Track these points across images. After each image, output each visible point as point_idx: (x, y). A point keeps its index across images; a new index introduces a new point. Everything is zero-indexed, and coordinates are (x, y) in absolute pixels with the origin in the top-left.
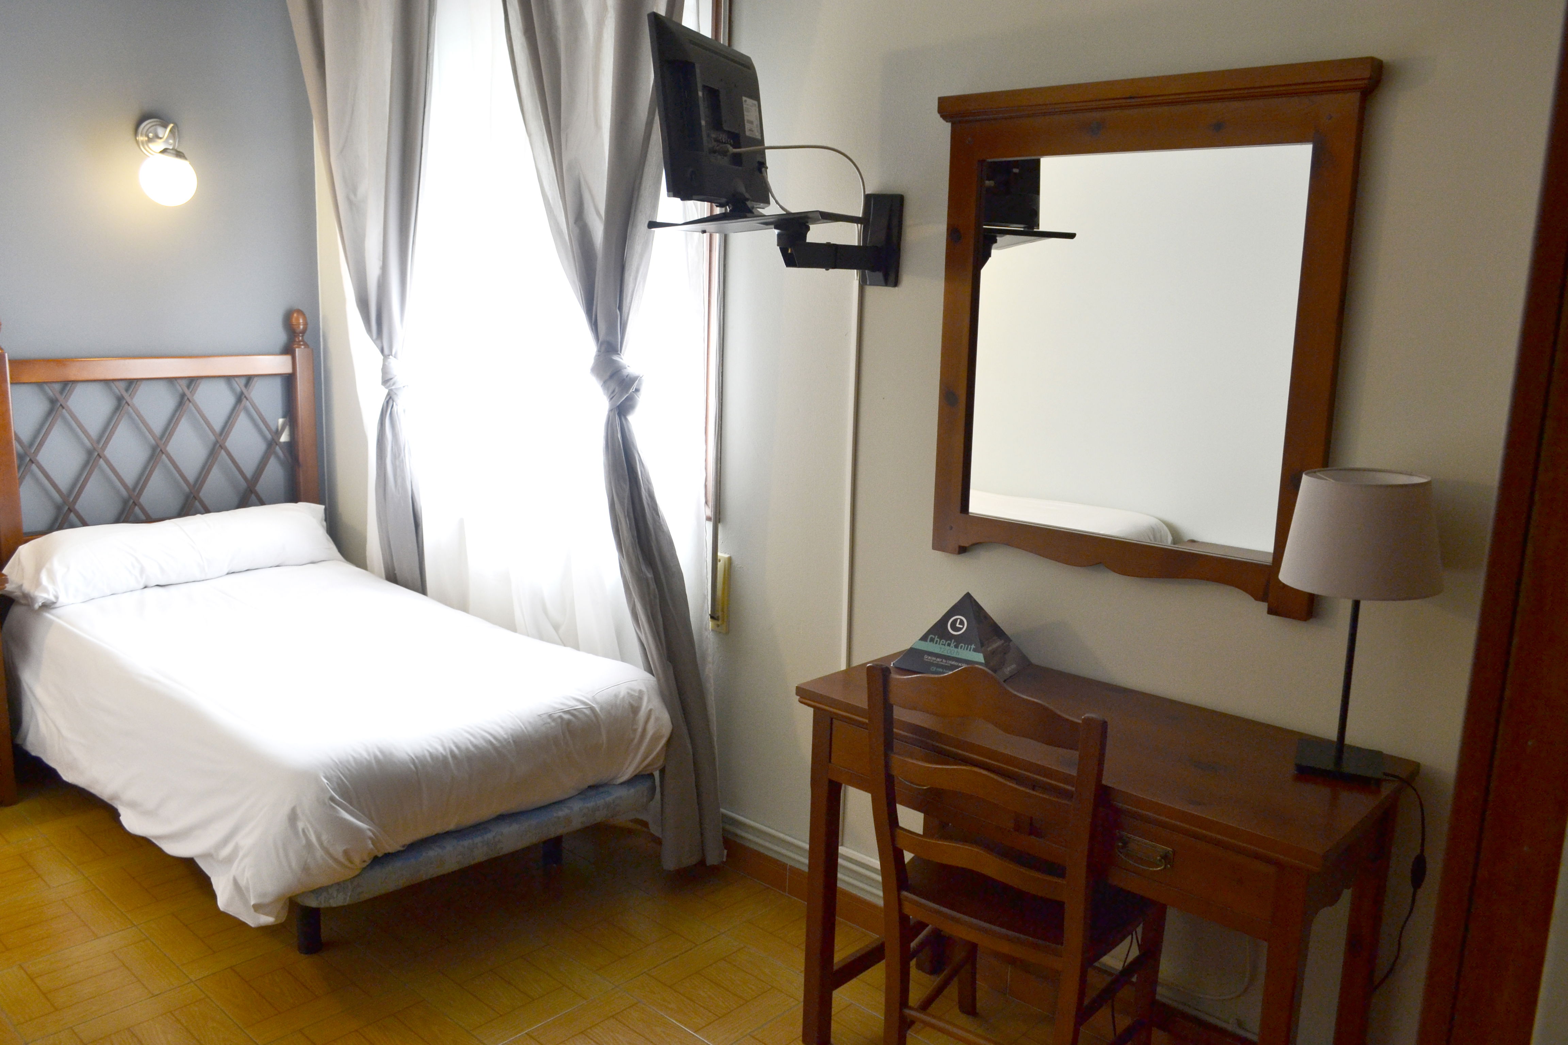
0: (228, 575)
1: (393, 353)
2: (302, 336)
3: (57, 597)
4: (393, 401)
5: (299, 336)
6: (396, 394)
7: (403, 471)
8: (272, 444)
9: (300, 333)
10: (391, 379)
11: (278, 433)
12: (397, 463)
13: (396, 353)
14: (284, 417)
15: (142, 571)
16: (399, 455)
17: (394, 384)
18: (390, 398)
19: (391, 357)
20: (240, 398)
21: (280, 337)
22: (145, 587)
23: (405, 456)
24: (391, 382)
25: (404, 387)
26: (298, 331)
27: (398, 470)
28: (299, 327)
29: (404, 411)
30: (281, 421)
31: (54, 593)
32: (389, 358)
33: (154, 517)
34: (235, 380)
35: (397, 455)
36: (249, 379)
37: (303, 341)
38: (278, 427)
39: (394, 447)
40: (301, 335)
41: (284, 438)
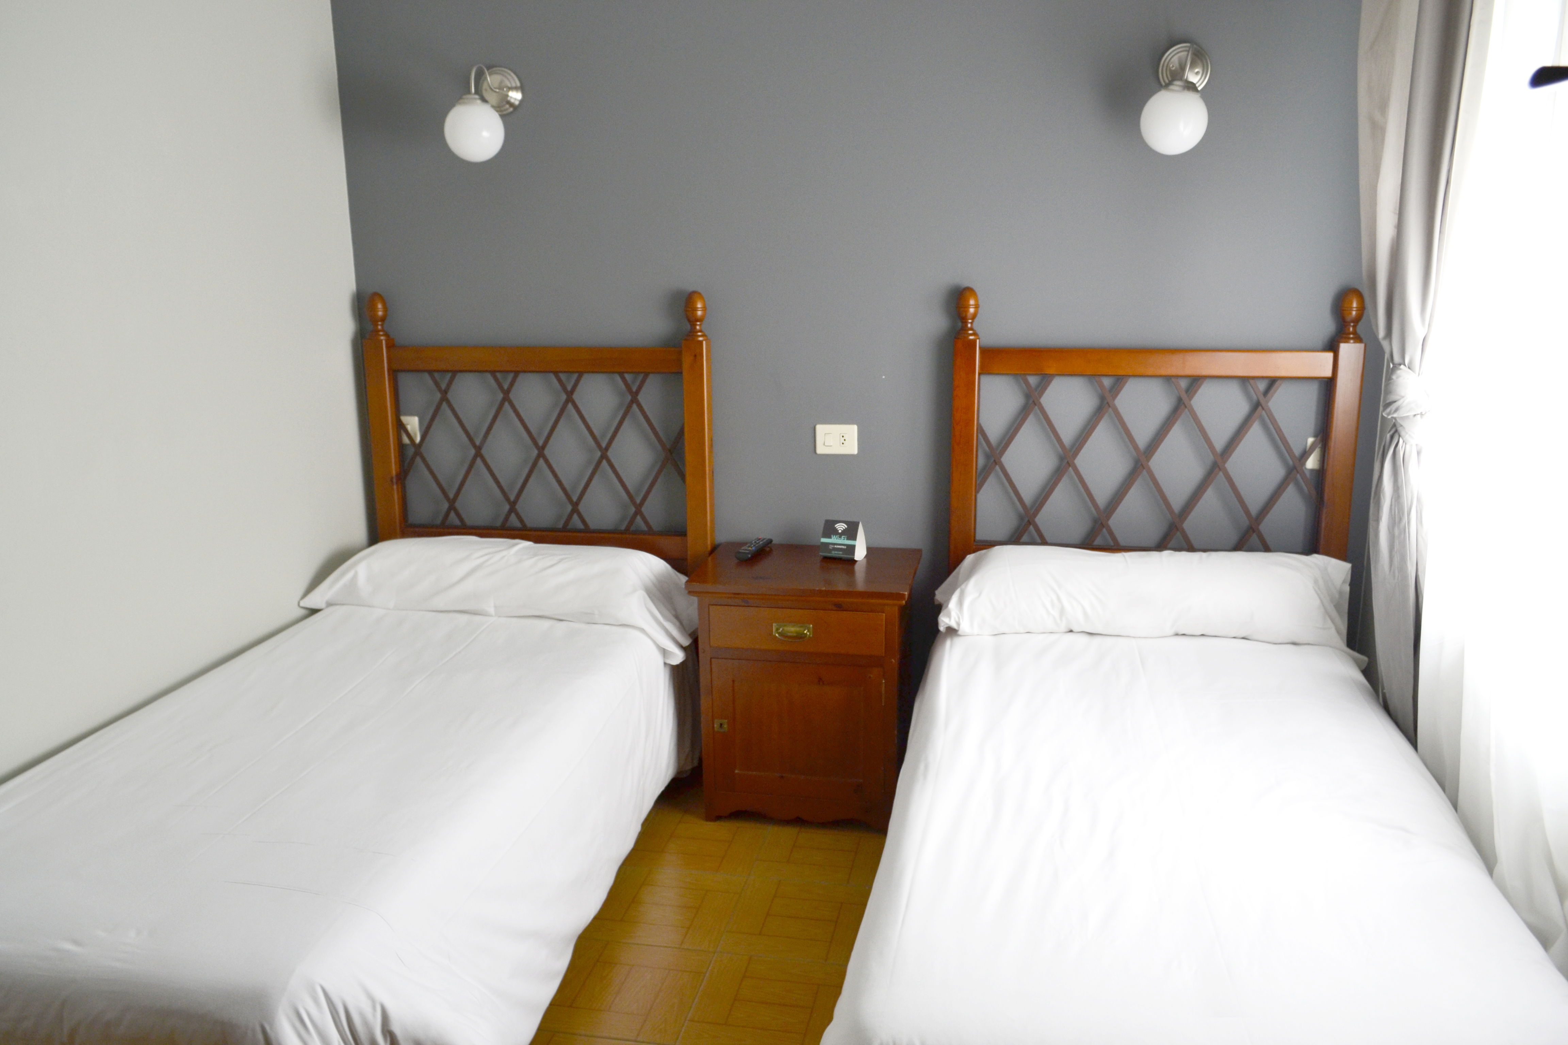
0: (1177, 637)
1: (1407, 362)
2: (1354, 327)
3: (958, 624)
4: (1399, 436)
5: (1350, 325)
6: (1402, 426)
7: (1403, 544)
8: (1294, 468)
9: (1353, 322)
10: (1395, 402)
11: (1305, 455)
12: (1396, 532)
13: (1411, 362)
14: (1316, 436)
15: (1062, 611)
16: (1400, 520)
17: (1396, 410)
18: (1396, 431)
19: (1402, 366)
20: (1256, 406)
21: (1327, 326)
22: (1071, 631)
23: (1409, 522)
24: (1394, 407)
25: (1415, 415)
26: (1348, 319)
27: (1397, 542)
28: (1351, 314)
29: (1419, 453)
30: (1311, 440)
31: (957, 619)
32: (1400, 369)
33: (1122, 542)
34: (1249, 382)
35: (1397, 520)
36: (1273, 382)
37: (1355, 333)
38: (1306, 446)
39: (1393, 507)
40: (1352, 324)
41: (1311, 463)
